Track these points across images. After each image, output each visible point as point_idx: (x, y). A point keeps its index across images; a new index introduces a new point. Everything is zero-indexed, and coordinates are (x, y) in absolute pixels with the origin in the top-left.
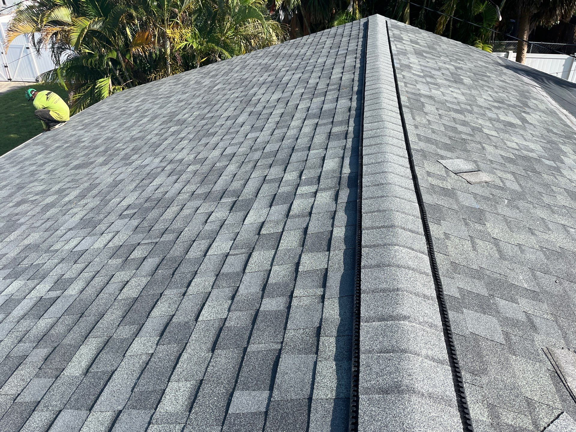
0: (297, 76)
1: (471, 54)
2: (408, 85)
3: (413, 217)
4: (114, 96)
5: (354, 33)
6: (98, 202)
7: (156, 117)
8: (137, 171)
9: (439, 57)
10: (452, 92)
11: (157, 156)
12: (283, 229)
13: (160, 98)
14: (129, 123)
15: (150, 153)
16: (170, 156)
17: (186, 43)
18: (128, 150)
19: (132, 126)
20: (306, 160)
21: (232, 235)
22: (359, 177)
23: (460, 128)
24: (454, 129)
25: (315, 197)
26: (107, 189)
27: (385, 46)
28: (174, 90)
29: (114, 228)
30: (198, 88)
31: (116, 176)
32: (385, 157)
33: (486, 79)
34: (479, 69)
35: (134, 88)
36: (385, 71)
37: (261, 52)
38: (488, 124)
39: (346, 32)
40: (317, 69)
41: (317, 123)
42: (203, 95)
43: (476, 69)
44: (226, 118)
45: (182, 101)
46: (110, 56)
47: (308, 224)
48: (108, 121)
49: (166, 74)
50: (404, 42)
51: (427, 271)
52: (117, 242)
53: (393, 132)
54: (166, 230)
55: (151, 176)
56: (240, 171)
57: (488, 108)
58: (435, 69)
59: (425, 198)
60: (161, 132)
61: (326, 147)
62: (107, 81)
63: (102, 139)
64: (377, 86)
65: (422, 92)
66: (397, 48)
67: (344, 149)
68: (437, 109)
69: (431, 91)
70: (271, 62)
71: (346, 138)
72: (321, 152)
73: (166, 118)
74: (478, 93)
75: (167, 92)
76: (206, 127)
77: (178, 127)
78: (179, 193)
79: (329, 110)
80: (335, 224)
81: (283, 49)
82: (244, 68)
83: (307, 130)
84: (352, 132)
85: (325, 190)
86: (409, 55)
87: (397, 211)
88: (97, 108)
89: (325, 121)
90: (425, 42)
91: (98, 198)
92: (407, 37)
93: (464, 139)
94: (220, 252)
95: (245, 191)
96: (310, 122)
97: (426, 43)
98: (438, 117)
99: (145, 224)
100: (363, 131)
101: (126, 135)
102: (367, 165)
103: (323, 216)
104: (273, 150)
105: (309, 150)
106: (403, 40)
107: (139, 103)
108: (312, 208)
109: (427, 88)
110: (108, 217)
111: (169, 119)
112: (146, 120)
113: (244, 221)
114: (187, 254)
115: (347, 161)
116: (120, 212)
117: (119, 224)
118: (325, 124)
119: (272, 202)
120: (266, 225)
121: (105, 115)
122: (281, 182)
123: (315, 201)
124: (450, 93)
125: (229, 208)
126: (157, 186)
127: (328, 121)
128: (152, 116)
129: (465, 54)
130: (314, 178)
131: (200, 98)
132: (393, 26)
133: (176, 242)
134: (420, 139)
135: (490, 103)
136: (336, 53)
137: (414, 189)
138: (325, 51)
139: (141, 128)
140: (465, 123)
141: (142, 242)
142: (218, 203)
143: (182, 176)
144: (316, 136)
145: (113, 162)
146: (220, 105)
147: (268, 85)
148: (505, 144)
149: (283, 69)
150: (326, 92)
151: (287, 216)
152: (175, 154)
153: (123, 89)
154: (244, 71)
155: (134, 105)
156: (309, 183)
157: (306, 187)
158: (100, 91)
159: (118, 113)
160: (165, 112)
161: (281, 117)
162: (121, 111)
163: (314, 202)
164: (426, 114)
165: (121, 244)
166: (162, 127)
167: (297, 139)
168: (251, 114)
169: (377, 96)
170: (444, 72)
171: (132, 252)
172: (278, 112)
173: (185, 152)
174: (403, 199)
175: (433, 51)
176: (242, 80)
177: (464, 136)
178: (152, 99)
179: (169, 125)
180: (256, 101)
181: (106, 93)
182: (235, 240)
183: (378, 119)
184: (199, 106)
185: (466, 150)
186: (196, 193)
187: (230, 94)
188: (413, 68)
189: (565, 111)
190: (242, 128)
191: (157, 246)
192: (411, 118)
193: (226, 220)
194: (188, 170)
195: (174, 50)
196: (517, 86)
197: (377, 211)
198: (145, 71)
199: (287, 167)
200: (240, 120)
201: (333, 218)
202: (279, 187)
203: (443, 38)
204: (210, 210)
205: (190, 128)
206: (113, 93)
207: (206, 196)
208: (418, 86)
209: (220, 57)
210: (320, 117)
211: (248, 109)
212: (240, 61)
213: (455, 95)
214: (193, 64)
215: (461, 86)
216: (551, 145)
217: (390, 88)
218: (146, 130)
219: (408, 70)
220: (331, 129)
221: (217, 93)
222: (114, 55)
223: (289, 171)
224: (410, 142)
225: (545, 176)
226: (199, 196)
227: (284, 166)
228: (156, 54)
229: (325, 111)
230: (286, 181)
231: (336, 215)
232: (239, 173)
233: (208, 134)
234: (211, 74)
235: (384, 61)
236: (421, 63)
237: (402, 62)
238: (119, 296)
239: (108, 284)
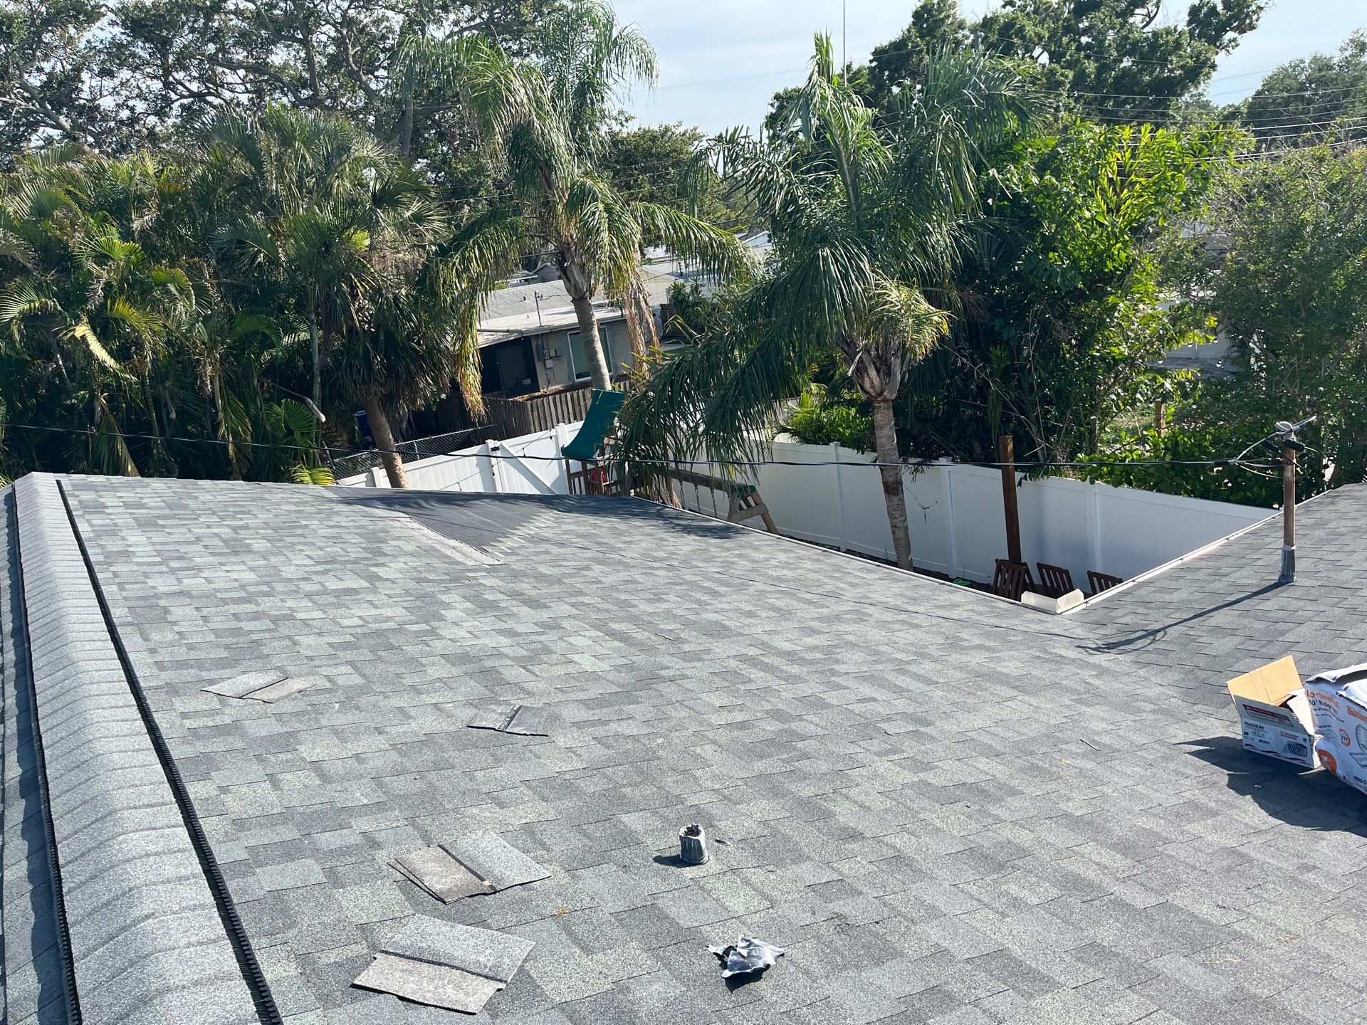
1: (267, 496)
9: (197, 519)
10: (228, 571)
23: (247, 626)
24: (236, 632)
27: (63, 530)
33: (299, 531)
34: (284, 519)
36: (67, 575)
38: (306, 603)
43: (278, 520)
50: (107, 511)
53: (97, 674)
57: (303, 579)
58: (188, 543)
59: (178, 752)
64: (54, 607)
65: (162, 589)
66: (92, 525)
68: (197, 609)
69: (181, 582)
74: (283, 558)
80: (5, 863)
84: (14, 706)
86: (124, 533)
90: (159, 499)
92: (116, 500)
93: (256, 641)
97: (163, 501)
98: (201, 622)
100: (35, 695)
106: (107, 507)
109: (171, 580)
115: (12, 758)
124: (224, 574)
129: (253, 500)
132: (76, 487)
134: (162, 669)
135: (308, 569)
140: (256, 616)
148: (339, 624)
164: (174, 623)
169: (55, 625)
170: (207, 542)
174: (129, 767)
175: (181, 512)
177: (255, 637)
183: (64, 664)
185: (261, 657)
188: (138, 554)
189: (453, 542)
192: (140, 641)
196: (362, 527)
203: (200, 482)
208: (150, 582)
213: (234, 575)
215: (248, 559)
216: (423, 602)
217: (86, 603)
219: (125, 559)
224: (140, 679)
225: (409, 648)
235: (61, 558)
236: (154, 540)
237: (110, 548)
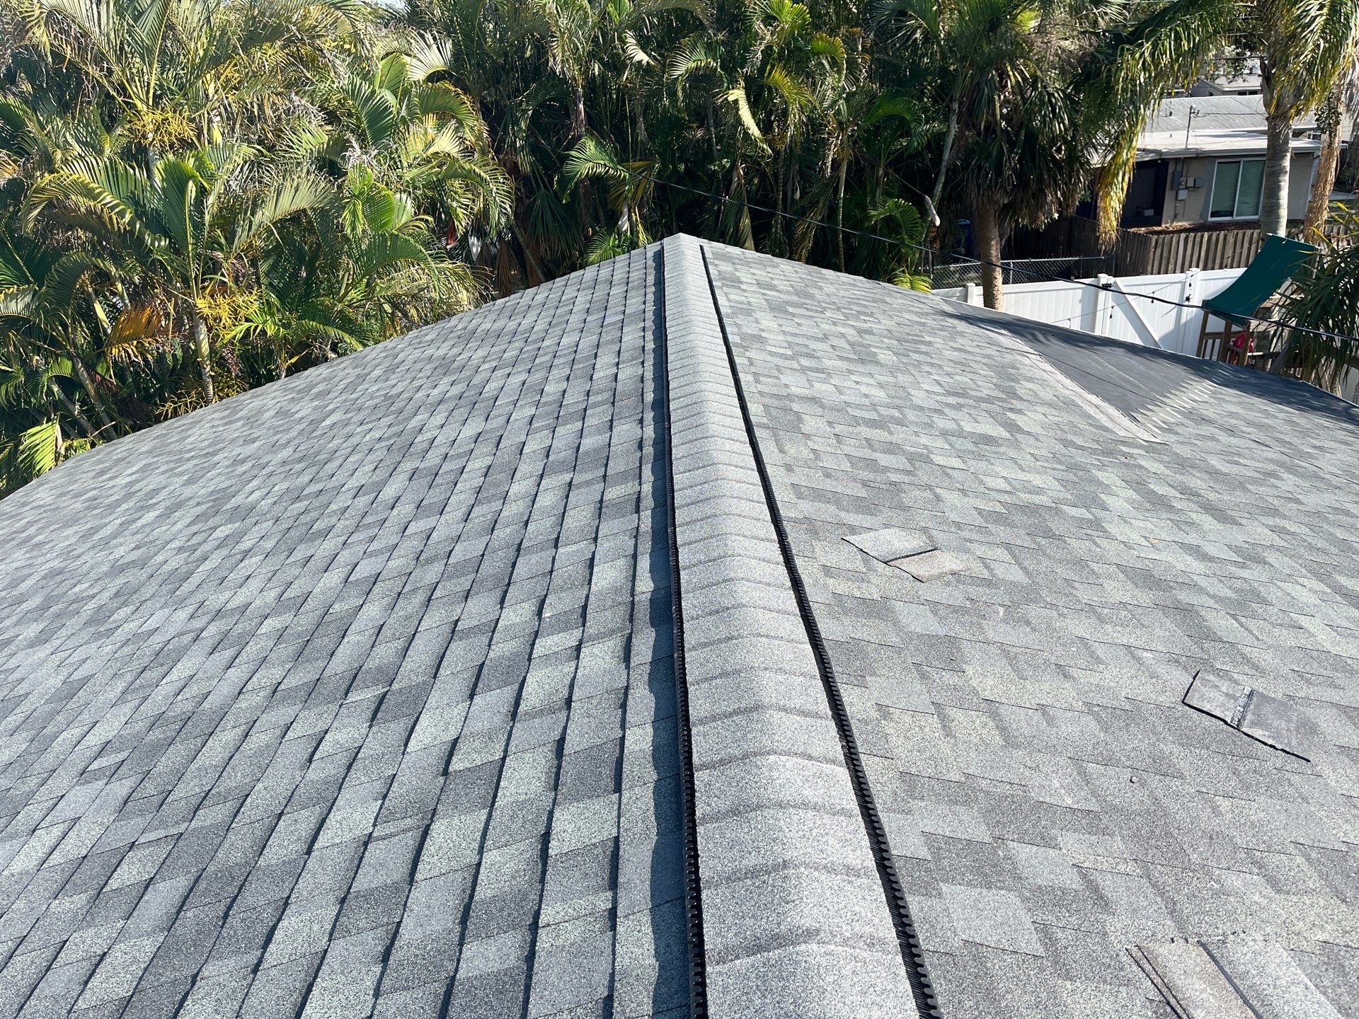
0: (516, 380)
1: (887, 299)
2: (761, 379)
3: (801, 678)
4: (69, 463)
5: (636, 275)
6: (24, 747)
7: (178, 506)
8: (127, 650)
9: (822, 312)
10: (857, 383)
11: (180, 603)
12: (506, 751)
13: (189, 459)
14: (109, 527)
15: (163, 600)
16: (216, 600)
17: (247, 325)
18: (104, 598)
19: (115, 536)
20: (551, 572)
21: (378, 786)
22: (674, 598)
23: (884, 460)
24: (871, 465)
25: (578, 658)
26: (47, 708)
27: (704, 300)
28: (225, 435)
29: (66, 810)
30: (285, 427)
31: (71, 670)
32: (726, 545)
33: (924, 348)
34: (907, 330)
35: (121, 440)
36: (708, 352)
37: (431, 332)
38: (940, 443)
39: (619, 276)
40: (562, 360)
41: (571, 482)
42: (297, 441)
43: (899, 329)
44: (353, 492)
45: (243, 461)
46: (56, 371)
47: (565, 728)
48: (51, 528)
49: (203, 400)
50: (743, 287)
51: (848, 806)
52: (74, 847)
53: (738, 485)
54: (204, 798)
55: (166, 658)
56: (392, 616)
57: (936, 411)
58: (816, 339)
59: (825, 627)
60: (194, 541)
61: (594, 536)
62: (50, 431)
63: (36, 577)
64: (695, 387)
65: (794, 390)
66: (729, 300)
67: (636, 537)
68: (830, 423)
69: (812, 386)
70: (455, 351)
71: (638, 511)
72: (585, 547)
73: (204, 507)
74: (911, 379)
75: (206, 443)
76: (305, 519)
77: (236, 525)
78: (239, 694)
79: (595, 450)
80: (628, 719)
81: (480, 320)
82: (392, 369)
83: (548, 499)
84: (650, 496)
85: (599, 637)
86: (758, 315)
87: (766, 669)
88: (25, 499)
89: (588, 476)
90: (787, 283)
91: (24, 735)
92: (749, 276)
93: (894, 484)
94: (348, 836)
95: (408, 665)
96: (554, 482)
97: (791, 286)
98: (835, 442)
99: (150, 788)
100: (673, 491)
101: (98, 561)
102: (689, 567)
103: (599, 703)
104: (470, 556)
105: (556, 547)
106: (742, 283)
107: (134, 477)
108: (572, 686)
109: (802, 380)
110: (50, 782)
111: (212, 507)
112: (151, 516)
113: (406, 745)
114: (261, 854)
115: (644, 563)
116: (81, 766)
117: (79, 797)
118: (588, 483)
119: (475, 685)
120: (462, 747)
121: (44, 515)
122: (493, 632)
123: (577, 669)
124: (854, 386)
125: (369, 714)
126: (183, 683)
127: (594, 476)
128: (168, 503)
129: (874, 301)
130: (572, 612)
131: (290, 449)
132: (716, 255)
133: (234, 825)
134: (800, 496)
135: (939, 398)
136: (600, 322)
137: (797, 611)
138: (575, 320)
139: (139, 536)
140: (892, 449)
141: (142, 840)
142: (340, 706)
143: (248, 648)
144: (570, 513)
145: (63, 632)
146: (338, 463)
147: (452, 405)
148: (981, 482)
149: (486, 366)
150: (585, 410)
151: (514, 715)
152: (228, 594)
153: (93, 445)
154: (393, 377)
155: (122, 481)
156: (562, 625)
157: (555, 638)
158: (31, 457)
159: (78, 506)
160: (203, 492)
161: (486, 476)
162: (87, 500)
163: (576, 672)
164: (807, 436)
165: (84, 852)
166: (194, 528)
167: (526, 523)
168: (415, 476)
169: (696, 410)
170: (835, 342)
171: (115, 870)
172: (477, 464)
173: (254, 584)
174: (776, 638)
175: (808, 302)
176: (390, 400)
177: (894, 477)
178: (167, 462)
179: (210, 523)
180: (426, 445)
181: (45, 459)
182: (384, 797)
183: (704, 462)
184: (288, 468)
185: (902, 508)
186: (282, 687)
187: (363, 434)
188: (770, 341)
189: (1093, 398)
190: (395, 511)
191: (181, 843)
192: (776, 450)
193: (361, 747)
194: (263, 630)
195: (218, 344)
196: (989, 357)
197: (721, 675)
198: (148, 398)
199: (506, 592)
200: (389, 492)
201: (623, 706)
202: (489, 645)
203: (824, 271)
204: (321, 726)
205: (265, 525)
206: (66, 457)
207: (311, 692)
208: (784, 379)
209: (334, 348)
210: (575, 467)
211: (408, 466)
212: (383, 355)
213: (864, 389)
214: (270, 371)
215: (875, 370)
216: (1075, 474)
217: (725, 390)
218: (151, 542)
219: (759, 345)
220: (603, 493)
221: (330, 434)
222: (66, 368)
223: (513, 602)
224: (779, 505)
225: (1073, 543)
226: (291, 694)
227: (499, 593)
228: (174, 356)
229: (587, 453)
230: (506, 628)
231: (630, 697)
232: (391, 621)
233: (310, 536)
234: (315, 390)
235: (703, 331)
236: (784, 328)
237: (745, 330)
238: (80, 1001)
239: (48, 968)
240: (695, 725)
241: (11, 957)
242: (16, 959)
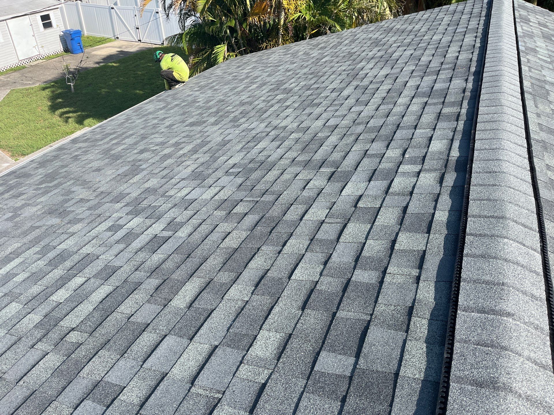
0: (408, 53)
2: (532, 70)
3: (527, 211)
4: (228, 62)
5: (476, 11)
6: (208, 158)
7: (264, 84)
8: (243, 134)
11: (262, 121)
12: (381, 205)
13: (269, 67)
14: (240, 88)
15: (257, 118)
16: (275, 122)
17: (299, 14)
18: (237, 113)
19: (242, 91)
20: (411, 139)
21: (329, 204)
22: (469, 162)
25: (418, 177)
26: (217, 147)
27: (510, 27)
28: (283, 59)
29: (221, 183)
30: (307, 59)
31: (225, 136)
32: (501, 144)
35: (246, 55)
36: (508, 52)
37: (372, 27)
39: (468, 9)
40: (432, 46)
41: (427, 102)
42: (310, 66)
44: (331, 90)
45: (289, 71)
46: (229, 24)
47: (408, 203)
48: (221, 84)
49: (277, 44)
50: (531, 24)
51: (538, 271)
52: (222, 195)
53: (512, 118)
54: (266, 191)
55: (257, 139)
56: (341, 143)
59: (543, 193)
60: (269, 99)
61: (434, 127)
62: (224, 47)
63: (215, 101)
64: (498, 68)
65: (548, 79)
66: (523, 29)
67: (454, 132)
70: (382, 36)
71: (457, 120)
72: (428, 132)
73: (273, 86)
75: (276, 61)
76: (311, 98)
77: (285, 95)
78: (281, 158)
79: (441, 90)
80: (438, 206)
81: (395, 24)
82: (353, 41)
83: (415, 108)
84: (465, 115)
85: (429, 171)
86: (536, 39)
87: (510, 202)
88: (212, 72)
89: (435, 101)
91: (208, 155)
92: (535, 19)
94: (315, 219)
95: (345, 162)
96: (418, 101)
99: (248, 183)
100: (477, 114)
101: (235, 99)
102: (479, 150)
103: (425, 197)
104: (377, 125)
105: (415, 129)
106: (531, 22)
107: (250, 70)
108: (414, 187)
110: (216, 172)
111: (277, 87)
112: (255, 86)
113: (341, 192)
114: (284, 215)
115: (456, 144)
116: (227, 170)
117: (225, 180)
118: (435, 104)
119: (372, 177)
120: (364, 199)
121: (218, 79)
122: (382, 158)
123: (417, 181)
125: (327, 177)
126: (261, 150)
127: (438, 101)
128: (261, 83)
130: (418, 157)
131: (308, 69)
132: (520, 7)
133: (276, 203)
134: (541, 130)
136: (454, 31)
137: (531, 181)
138: (441, 28)
139: (250, 93)
141: (245, 199)
142: (317, 172)
143: (285, 143)
144: (424, 116)
145: (223, 123)
146: (326, 77)
147: (377, 60)
149: (395, 45)
150: (439, 71)
151: (387, 192)
152: (279, 121)
153: (236, 56)
154: (353, 45)
155: (245, 71)
156: (413, 161)
157: (409, 166)
158: (216, 57)
159: (230, 78)
160: (273, 80)
161: (388, 93)
162: (233, 76)
163: (416, 182)
164: (551, 102)
165: (226, 198)
166: (269, 94)
167: (403, 116)
168: (357, 88)
169: (497, 79)
171: (235, 207)
172: (385, 87)
173: (289, 119)
174: (518, 190)
176: (350, 54)
178: (262, 67)
179: (275, 93)
180: (363, 76)
181: (220, 59)
182: (331, 209)
183: (497, 103)
184: (306, 76)
186: (296, 159)
187: (337, 67)
188: (540, 53)
190: (347, 101)
191: (257, 204)
192: (534, 106)
193: (323, 189)
194: (291, 137)
195: (287, 21)
197: (487, 200)
198: (257, 40)
199: (389, 144)
200: (345, 93)
201: (436, 201)
202: (380, 163)
204: (309, 177)
205: (295, 97)
206: (227, 59)
207: (306, 164)
208: (544, 72)
209: (330, 29)
210: (430, 96)
211: (355, 83)
212: (350, 34)
214: (303, 35)
217: (513, 72)
218: (254, 96)
219: (534, 54)
220: (441, 109)
221: (325, 65)
222: (233, 24)
223: (392, 147)
224: (531, 131)
226: (299, 163)
227: (387, 143)
228: (270, 24)
229: (436, 90)
230: (388, 158)
231: (440, 198)
232: (340, 144)
233: (312, 105)
234: (320, 46)
235: (507, 42)
236: (548, 48)
237: (528, 45)
238: (221, 245)
239: (212, 232)
240: (470, 217)
241: (200, 225)
242: (202, 226)
